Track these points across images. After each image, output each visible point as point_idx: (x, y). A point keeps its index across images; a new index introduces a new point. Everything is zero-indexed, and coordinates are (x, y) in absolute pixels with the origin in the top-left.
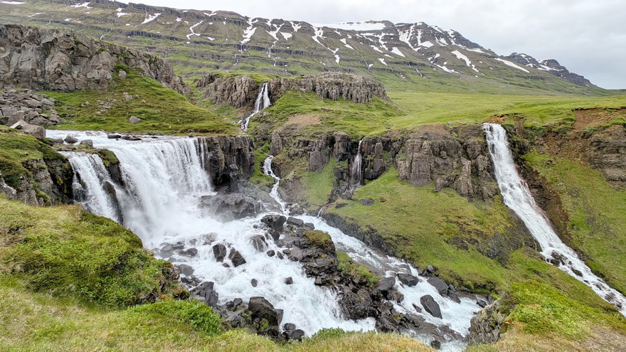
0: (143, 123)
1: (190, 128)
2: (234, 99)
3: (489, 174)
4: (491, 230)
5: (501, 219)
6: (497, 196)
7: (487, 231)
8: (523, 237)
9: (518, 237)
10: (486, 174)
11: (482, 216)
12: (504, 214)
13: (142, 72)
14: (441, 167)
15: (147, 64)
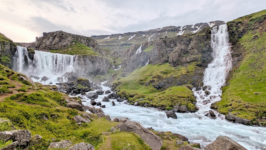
3: (196, 51)
4: (169, 75)
5: (183, 72)
6: (196, 62)
7: (165, 76)
8: (192, 80)
9: (186, 79)
10: (194, 51)
11: (171, 70)
12: (190, 70)
13: (81, 42)
14: (169, 52)
15: (85, 40)
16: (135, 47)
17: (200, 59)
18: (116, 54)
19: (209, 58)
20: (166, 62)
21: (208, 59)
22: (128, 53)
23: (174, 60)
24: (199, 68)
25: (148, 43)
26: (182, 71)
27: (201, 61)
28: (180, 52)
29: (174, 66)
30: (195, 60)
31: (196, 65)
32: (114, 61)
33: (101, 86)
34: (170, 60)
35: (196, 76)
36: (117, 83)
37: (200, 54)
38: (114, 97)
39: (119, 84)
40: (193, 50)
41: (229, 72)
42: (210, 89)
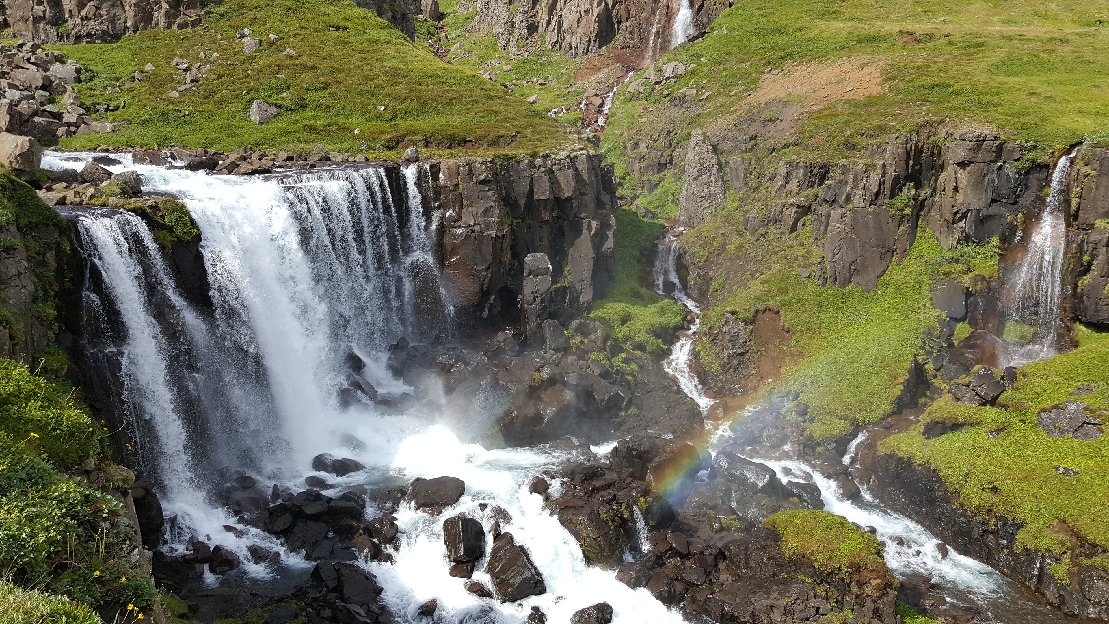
0: (285, 122)
1: (411, 133)
2: (566, 26)
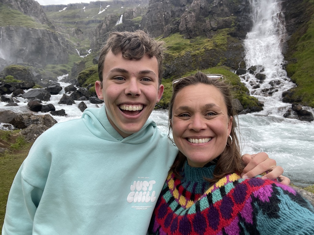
3: (226, 9)
4: (183, 53)
5: (208, 45)
6: (227, 29)
7: (176, 54)
8: (226, 59)
9: (215, 58)
10: (222, 10)
11: (185, 44)
12: (219, 42)
13: (11, 6)
14: (177, 13)
15: (19, 3)
16: (112, 20)
17: (235, 23)
18: (80, 32)
19: (246, 23)
20: (174, 33)
21: (244, 25)
22: (100, 30)
23: (190, 25)
24: (232, 39)
25: (133, 12)
26: (206, 44)
27: (236, 27)
28: (198, 11)
29: (188, 39)
30: (227, 25)
31: (228, 34)
32: (78, 44)
33: (58, 82)
34: (182, 27)
35: (230, 52)
36: (87, 72)
37: (232, 14)
38: (84, 97)
39: (90, 74)
40: (222, 8)
41: (287, 41)
42: (263, 70)
